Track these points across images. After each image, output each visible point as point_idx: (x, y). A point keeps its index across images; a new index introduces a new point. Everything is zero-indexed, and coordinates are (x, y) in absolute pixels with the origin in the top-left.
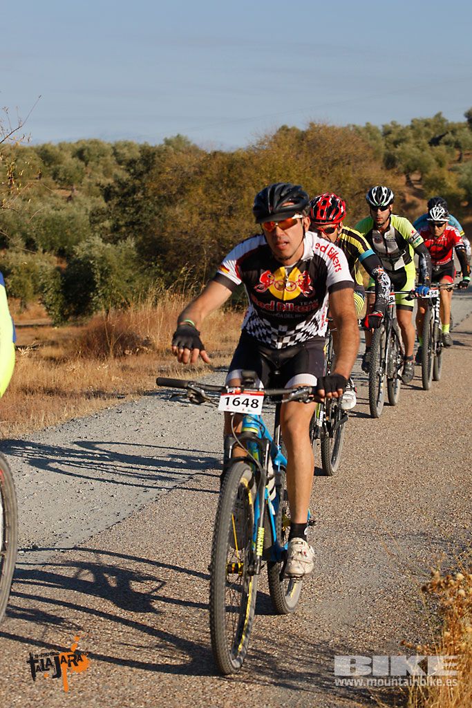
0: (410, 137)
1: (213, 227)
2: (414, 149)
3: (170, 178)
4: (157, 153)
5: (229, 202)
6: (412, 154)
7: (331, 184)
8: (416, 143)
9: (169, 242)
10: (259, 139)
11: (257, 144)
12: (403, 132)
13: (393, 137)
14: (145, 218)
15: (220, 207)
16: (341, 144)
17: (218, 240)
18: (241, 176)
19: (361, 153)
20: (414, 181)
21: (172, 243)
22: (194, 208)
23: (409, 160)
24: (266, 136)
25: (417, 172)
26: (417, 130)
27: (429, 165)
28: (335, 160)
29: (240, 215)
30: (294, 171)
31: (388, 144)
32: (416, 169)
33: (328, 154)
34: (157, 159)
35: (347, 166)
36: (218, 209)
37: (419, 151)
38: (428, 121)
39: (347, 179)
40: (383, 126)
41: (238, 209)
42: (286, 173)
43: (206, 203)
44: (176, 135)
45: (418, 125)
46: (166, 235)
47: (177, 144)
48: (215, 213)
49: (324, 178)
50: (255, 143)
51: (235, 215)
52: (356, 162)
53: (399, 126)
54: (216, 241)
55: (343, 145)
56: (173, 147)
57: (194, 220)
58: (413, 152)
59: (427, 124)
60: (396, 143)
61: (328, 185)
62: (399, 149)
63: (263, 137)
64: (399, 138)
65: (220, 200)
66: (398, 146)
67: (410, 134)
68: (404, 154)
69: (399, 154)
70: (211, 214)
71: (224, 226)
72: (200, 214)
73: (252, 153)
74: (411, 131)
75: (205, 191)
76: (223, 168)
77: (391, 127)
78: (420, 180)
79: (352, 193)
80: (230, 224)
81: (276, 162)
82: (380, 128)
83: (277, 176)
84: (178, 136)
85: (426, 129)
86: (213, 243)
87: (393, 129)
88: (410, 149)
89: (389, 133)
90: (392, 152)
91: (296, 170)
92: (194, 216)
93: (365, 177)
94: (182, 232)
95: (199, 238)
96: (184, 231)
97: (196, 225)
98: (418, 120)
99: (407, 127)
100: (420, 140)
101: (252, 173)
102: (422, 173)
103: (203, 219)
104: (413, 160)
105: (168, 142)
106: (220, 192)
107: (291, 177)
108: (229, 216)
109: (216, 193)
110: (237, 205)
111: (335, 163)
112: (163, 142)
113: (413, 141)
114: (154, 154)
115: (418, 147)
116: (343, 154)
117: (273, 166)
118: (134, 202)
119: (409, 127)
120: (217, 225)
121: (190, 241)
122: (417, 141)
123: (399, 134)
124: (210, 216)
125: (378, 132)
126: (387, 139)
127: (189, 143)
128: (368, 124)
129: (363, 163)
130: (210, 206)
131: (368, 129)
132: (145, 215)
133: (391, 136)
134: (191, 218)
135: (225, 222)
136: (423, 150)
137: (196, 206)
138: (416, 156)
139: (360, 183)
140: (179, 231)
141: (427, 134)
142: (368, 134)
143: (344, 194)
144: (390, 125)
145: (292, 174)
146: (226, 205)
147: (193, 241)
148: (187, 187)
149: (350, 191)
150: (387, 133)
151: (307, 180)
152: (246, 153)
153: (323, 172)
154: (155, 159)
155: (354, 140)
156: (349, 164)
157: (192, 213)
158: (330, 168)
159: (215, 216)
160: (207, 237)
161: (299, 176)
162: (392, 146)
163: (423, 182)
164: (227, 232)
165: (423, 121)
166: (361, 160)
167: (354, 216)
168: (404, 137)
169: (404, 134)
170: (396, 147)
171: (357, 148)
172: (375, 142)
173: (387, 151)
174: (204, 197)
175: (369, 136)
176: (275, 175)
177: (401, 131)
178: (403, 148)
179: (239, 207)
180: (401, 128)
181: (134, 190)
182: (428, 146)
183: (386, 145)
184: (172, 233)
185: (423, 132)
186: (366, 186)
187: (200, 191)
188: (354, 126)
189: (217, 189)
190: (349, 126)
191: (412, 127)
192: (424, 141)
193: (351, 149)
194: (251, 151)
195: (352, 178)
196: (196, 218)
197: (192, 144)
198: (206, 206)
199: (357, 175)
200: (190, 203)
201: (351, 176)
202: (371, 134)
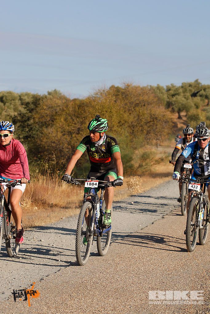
0: (180, 93)
1: (69, 139)
2: (183, 99)
3: (46, 112)
4: (41, 98)
5: (78, 126)
6: (181, 101)
7: (134, 116)
8: (184, 95)
9: (45, 147)
10: (95, 91)
11: (94, 95)
12: (177, 89)
13: (172, 92)
14: (34, 134)
15: (73, 128)
16: (140, 95)
17: (72, 147)
18: (85, 112)
19: (151, 100)
20: (183, 116)
21: (46, 148)
22: (59, 129)
23: (180, 104)
24: (99, 90)
25: (184, 111)
26: (185, 89)
27: (191, 107)
28: (137, 104)
29: (84, 133)
30: (114, 109)
31: (169, 96)
32: (183, 110)
33: (133, 100)
34: (41, 102)
35: (143, 107)
36: (72, 129)
37: (185, 100)
38: (191, 84)
39: (143, 114)
40: (167, 86)
41: (83, 130)
42: (109, 110)
43: (66, 126)
44: (54, 90)
45: (186, 86)
46: (44, 143)
47: (54, 94)
48: (70, 132)
49: (130, 114)
50: (93, 94)
51: (81, 133)
52: (148, 105)
53: (175, 86)
54: (70, 147)
55: (141, 96)
56: (52, 96)
57: (58, 135)
58: (182, 100)
59: (190, 85)
60: (173, 96)
61: (132, 117)
62: (174, 99)
63: (97, 91)
64: (175, 93)
65: (73, 125)
66: (174, 97)
67: (181, 90)
68: (177, 101)
69: (175, 101)
70: (68, 132)
71: (75, 138)
72: (62, 132)
73: (91, 99)
74: (181, 89)
75: (65, 120)
76: (75, 107)
77: (171, 87)
78: (186, 116)
79: (146, 121)
80: (78, 138)
81: (104, 104)
82: (165, 87)
83: (105, 111)
84: (55, 90)
85: (190, 88)
86: (69, 148)
87: (172, 88)
88: (181, 99)
89: (170, 90)
90: (171, 101)
91: (115, 109)
92: (59, 133)
93: (153, 113)
94: (51, 142)
95: (61, 145)
96: (53, 141)
97: (60, 138)
98: (185, 83)
99: (179, 87)
100: (186, 94)
101: (91, 110)
102: (187, 111)
103: (64, 135)
104: (182, 105)
105: (49, 94)
106: (73, 120)
107: (112, 113)
108: (78, 134)
109: (71, 120)
110: (82, 128)
111: (137, 105)
112: (46, 94)
113: (182, 94)
114: (40, 99)
115: (185, 98)
116: (141, 100)
117: (103, 106)
118: (28, 125)
119: (181, 87)
120: (71, 138)
121: (56, 147)
122: (184, 94)
123: (175, 91)
124: (67, 133)
125: (164, 89)
126: (169, 93)
127: (60, 94)
128: (158, 85)
129: (152, 105)
130: (68, 128)
131: (158, 88)
132: (34, 132)
133: (170, 92)
134: (57, 134)
135: (75, 137)
136: (187, 99)
137: (60, 127)
138: (184, 103)
139: (150, 116)
140: (50, 141)
141: (190, 90)
142: (158, 90)
143: (141, 122)
144: (170, 86)
145: (112, 111)
146: (76, 127)
147: (58, 147)
148: (55, 118)
149: (145, 120)
150: (169, 90)
151: (121, 114)
152: (88, 99)
153: (130, 110)
154: (40, 102)
155: (147, 92)
156: (144, 106)
157: (57, 132)
158: (133, 108)
159: (70, 133)
160: (66, 145)
161: (116, 112)
162: (171, 97)
163: (187, 117)
164: (77, 142)
165: (188, 84)
166: (151, 104)
167: (147, 134)
168: (177, 92)
169: (177, 91)
170: (173, 98)
171: (149, 97)
172: (162, 95)
173: (168, 100)
174: (65, 122)
175: (158, 92)
176: (104, 112)
177: (176, 89)
178: (176, 98)
179: (83, 128)
180: (176, 87)
181: (29, 119)
182: (190, 97)
183: (168, 96)
184: (46, 142)
185: (188, 89)
186: (153, 118)
187: (62, 120)
188: (151, 86)
189: (72, 118)
190: (148, 86)
191: (182, 87)
192: (188, 94)
193: (146, 98)
194: (91, 98)
195: (146, 113)
196: (60, 134)
197: (62, 95)
198: (65, 128)
199: (149, 112)
200: (56, 126)
201: (146, 112)
202: (160, 90)
